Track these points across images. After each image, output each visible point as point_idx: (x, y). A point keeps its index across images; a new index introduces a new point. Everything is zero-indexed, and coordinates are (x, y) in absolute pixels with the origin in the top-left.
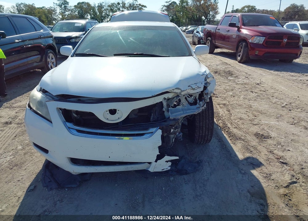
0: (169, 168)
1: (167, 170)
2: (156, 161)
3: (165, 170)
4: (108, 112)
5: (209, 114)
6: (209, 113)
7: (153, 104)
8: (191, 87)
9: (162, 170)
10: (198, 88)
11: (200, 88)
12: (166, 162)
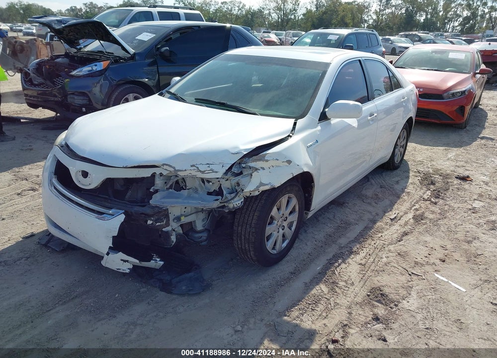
0: (128, 271)
1: (124, 272)
2: (108, 254)
3: (121, 271)
4: (80, 173)
5: (253, 218)
6: (253, 216)
7: (134, 177)
8: (198, 168)
9: (118, 269)
10: (211, 171)
11: (217, 172)
12: (122, 260)
